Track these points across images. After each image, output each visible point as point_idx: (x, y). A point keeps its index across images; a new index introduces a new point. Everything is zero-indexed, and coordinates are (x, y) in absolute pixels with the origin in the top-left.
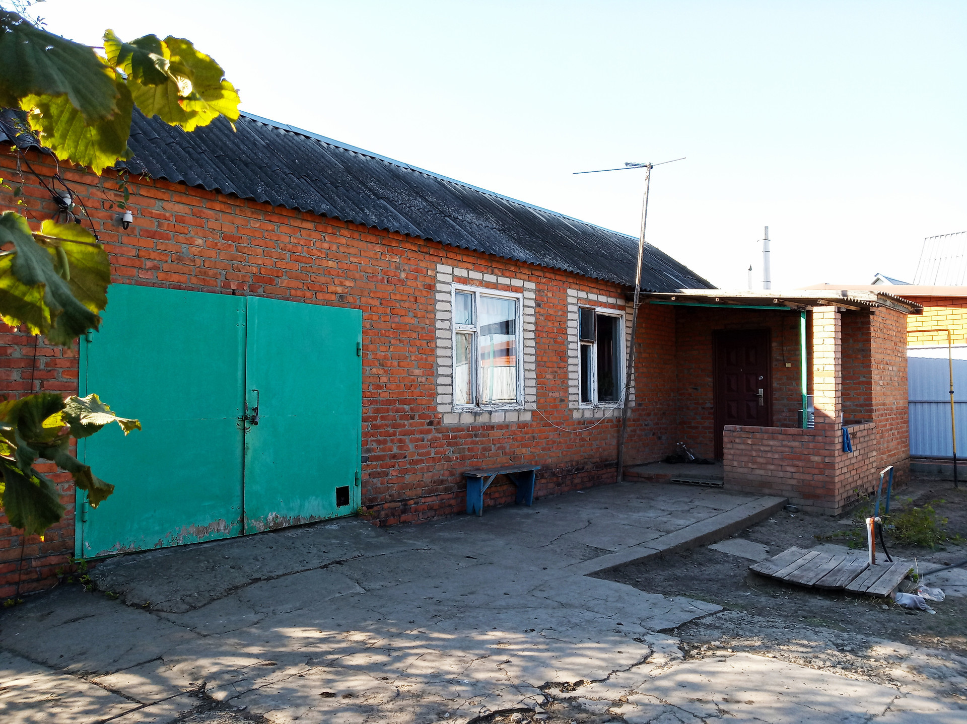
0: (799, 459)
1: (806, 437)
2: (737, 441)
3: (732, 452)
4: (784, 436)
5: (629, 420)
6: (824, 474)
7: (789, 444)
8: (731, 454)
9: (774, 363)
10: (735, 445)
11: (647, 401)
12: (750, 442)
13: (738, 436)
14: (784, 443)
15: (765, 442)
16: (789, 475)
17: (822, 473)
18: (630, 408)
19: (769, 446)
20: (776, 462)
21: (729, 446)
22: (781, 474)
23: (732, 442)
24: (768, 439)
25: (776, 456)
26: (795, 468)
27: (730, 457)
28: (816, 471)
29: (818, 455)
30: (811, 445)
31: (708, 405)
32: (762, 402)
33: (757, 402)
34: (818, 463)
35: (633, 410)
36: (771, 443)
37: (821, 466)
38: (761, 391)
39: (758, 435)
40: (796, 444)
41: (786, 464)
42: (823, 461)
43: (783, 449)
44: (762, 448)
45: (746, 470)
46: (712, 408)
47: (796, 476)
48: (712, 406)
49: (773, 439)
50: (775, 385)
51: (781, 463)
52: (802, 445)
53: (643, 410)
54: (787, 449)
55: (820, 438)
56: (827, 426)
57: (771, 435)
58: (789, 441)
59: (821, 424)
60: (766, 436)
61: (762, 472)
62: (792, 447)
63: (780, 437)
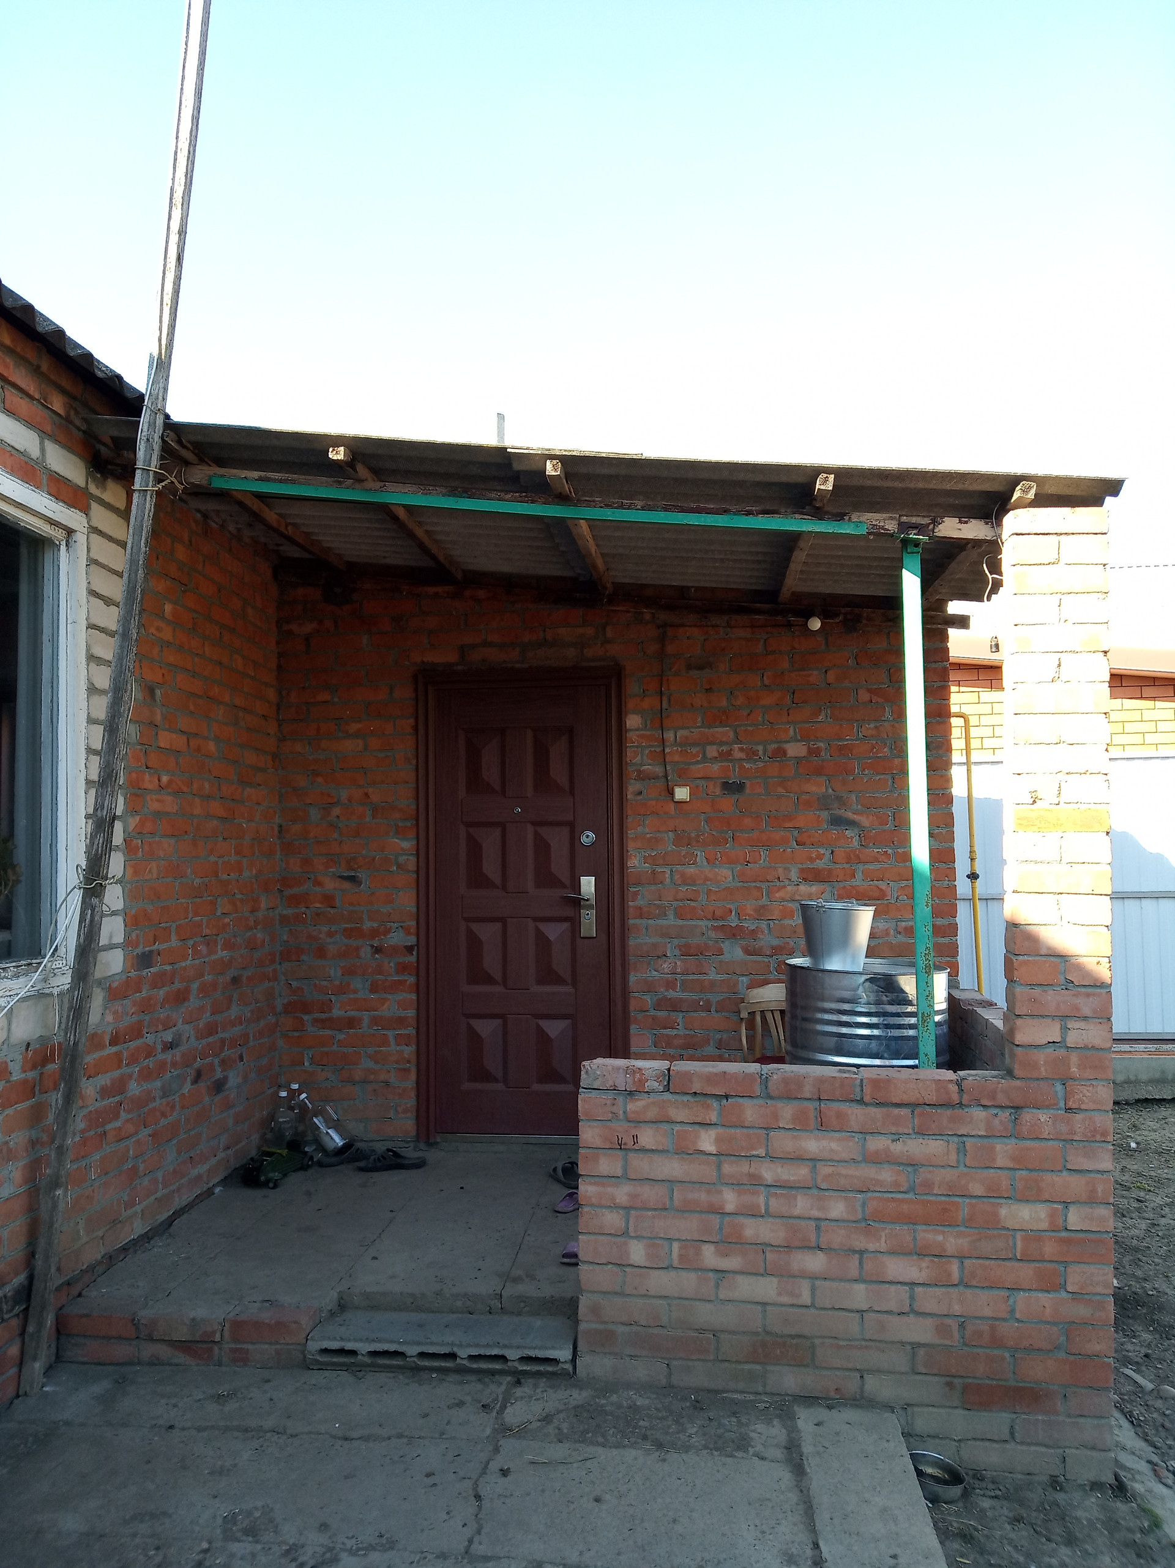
0: (944, 1218)
1: (978, 1114)
2: (647, 1137)
3: (622, 1193)
4: (873, 1110)
5: (96, 1042)
6: (1064, 1286)
7: (897, 1148)
8: (615, 1207)
9: (632, 787)
10: (636, 1160)
11: (174, 942)
12: (707, 1142)
13: (651, 1115)
14: (876, 1144)
15: (783, 1142)
16: (896, 1297)
17: (1052, 1284)
18: (99, 982)
19: (798, 1159)
20: (837, 1237)
21: (607, 1165)
22: (859, 1295)
23: (621, 1146)
24: (800, 1125)
25: (837, 1209)
26: (925, 1263)
27: (612, 1220)
28: (1026, 1273)
29: (1030, 1195)
30: (1003, 1151)
31: (397, 938)
32: (589, 922)
33: (575, 923)
34: (1033, 1236)
35: (115, 994)
36: (813, 1145)
37: (1049, 1249)
38: (588, 885)
39: (751, 1111)
40: (932, 1147)
41: (882, 1245)
42: (1058, 1227)
43: (869, 1172)
44: (769, 1173)
45: (688, 1282)
46: (409, 949)
47: (930, 1300)
48: (412, 940)
49: (822, 1126)
50: (635, 862)
51: (860, 1242)
52: (962, 1150)
53: (158, 981)
54: (886, 1175)
55: (1043, 1116)
56: (1074, 1058)
57: (812, 1106)
58: (897, 1137)
59: (1050, 1050)
60: (787, 1111)
61: (766, 1288)
62: (913, 1164)
63: (856, 1114)
